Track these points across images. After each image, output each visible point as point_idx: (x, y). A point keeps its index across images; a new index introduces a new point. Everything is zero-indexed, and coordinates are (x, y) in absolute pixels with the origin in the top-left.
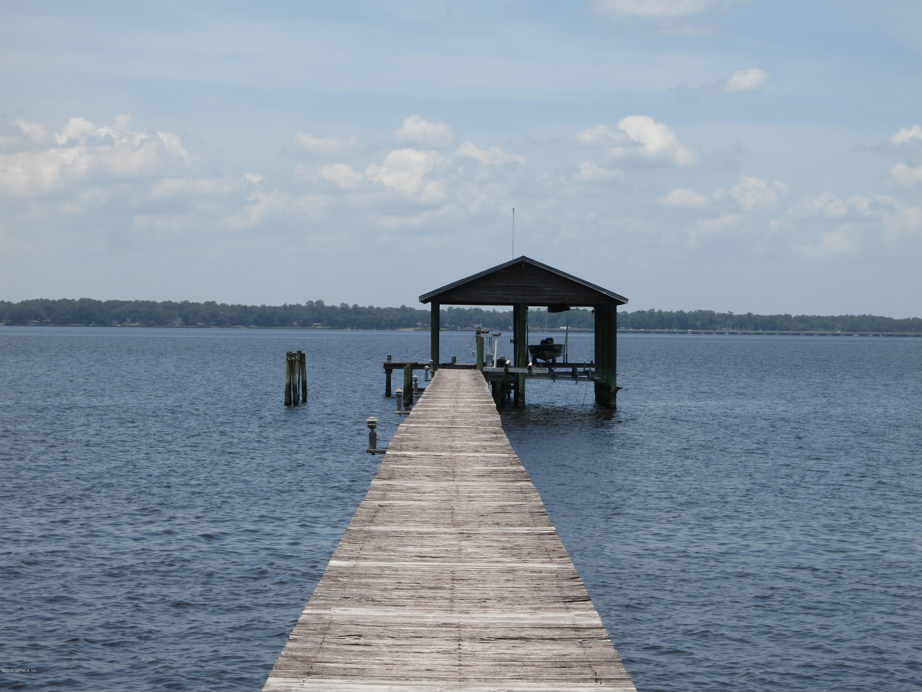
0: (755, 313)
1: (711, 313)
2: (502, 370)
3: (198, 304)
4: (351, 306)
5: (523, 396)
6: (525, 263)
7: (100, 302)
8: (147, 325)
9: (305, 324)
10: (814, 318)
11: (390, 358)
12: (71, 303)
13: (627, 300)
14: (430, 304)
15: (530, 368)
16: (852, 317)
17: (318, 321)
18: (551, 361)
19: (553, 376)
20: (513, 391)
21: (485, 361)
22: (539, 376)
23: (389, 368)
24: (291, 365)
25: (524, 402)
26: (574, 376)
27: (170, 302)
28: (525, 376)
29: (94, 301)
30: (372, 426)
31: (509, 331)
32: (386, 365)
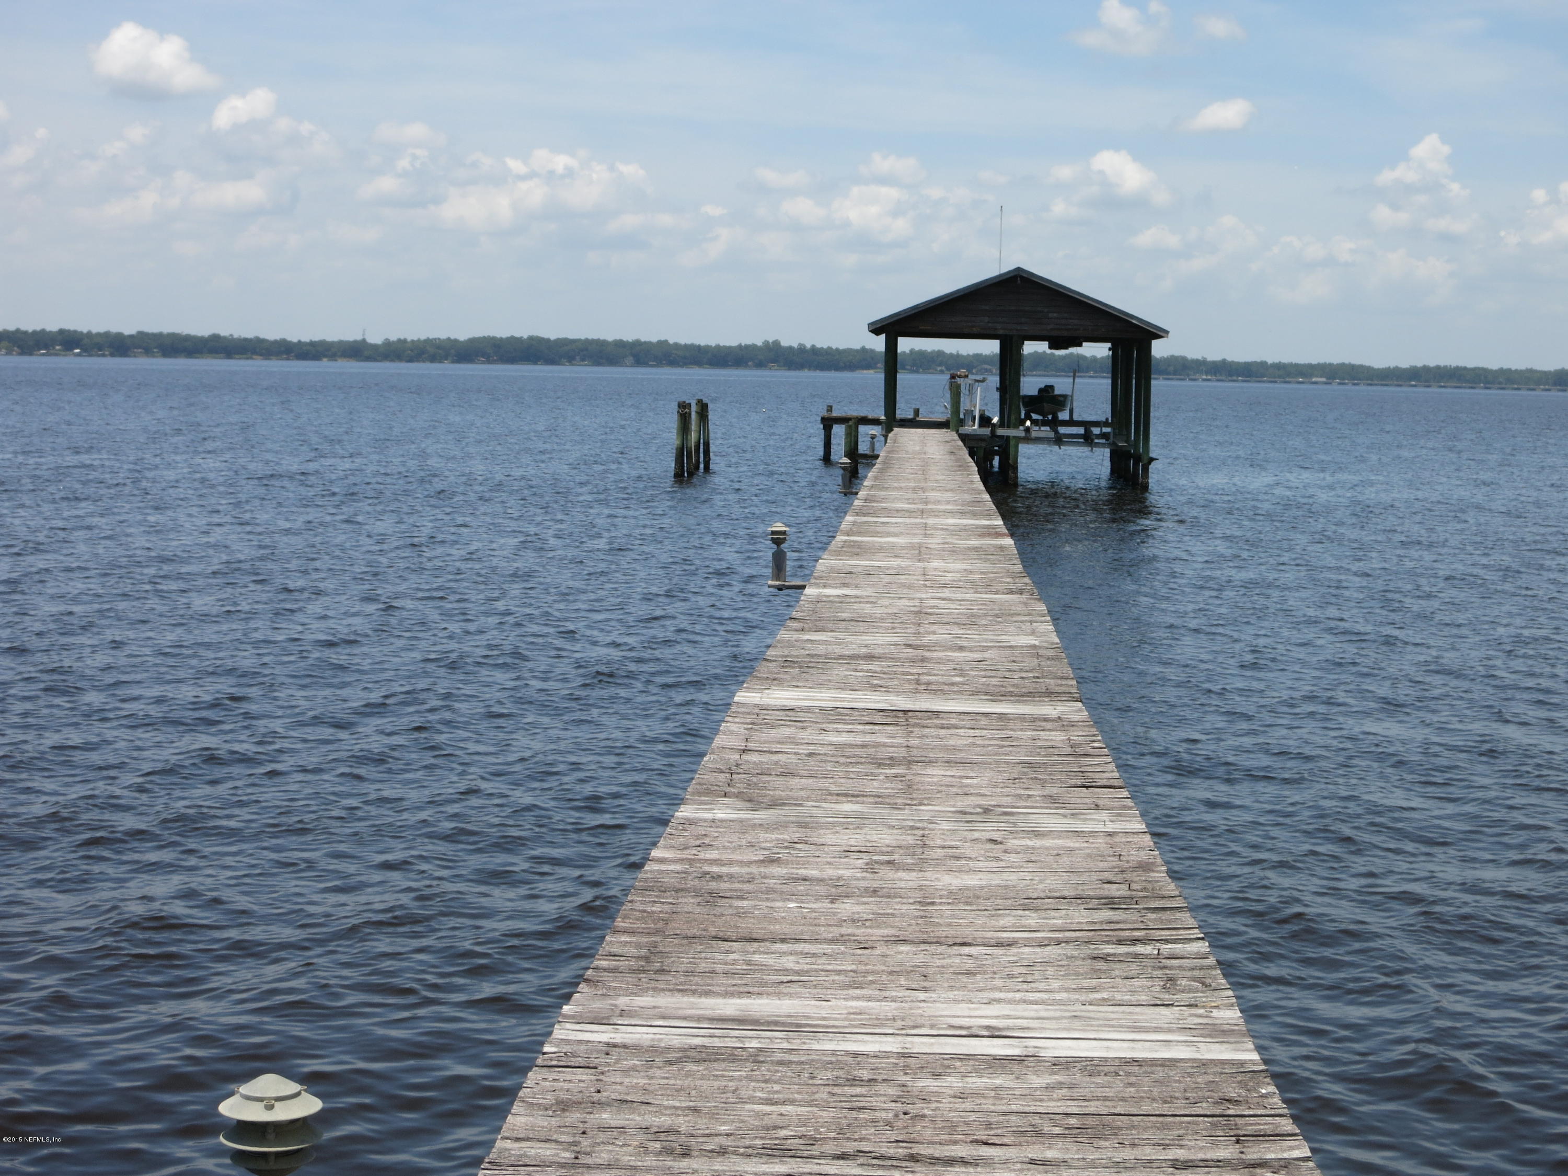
0: (1229, 359)
1: (1184, 359)
2: (987, 431)
3: (650, 343)
4: (808, 346)
5: (1015, 468)
6: (1022, 278)
7: (549, 340)
8: (598, 364)
9: (760, 365)
10: (1292, 365)
11: (830, 409)
12: (519, 340)
13: (1167, 332)
14: (883, 336)
15: (1027, 430)
16: (1330, 365)
17: (774, 361)
18: (1050, 417)
19: (1059, 440)
20: (997, 458)
21: (962, 416)
22: (1038, 440)
23: (828, 423)
24: (684, 419)
25: (1017, 477)
26: (1088, 439)
27: (621, 341)
28: (1019, 440)
29: (543, 339)
30: (778, 539)
31: (992, 374)
32: (823, 420)
